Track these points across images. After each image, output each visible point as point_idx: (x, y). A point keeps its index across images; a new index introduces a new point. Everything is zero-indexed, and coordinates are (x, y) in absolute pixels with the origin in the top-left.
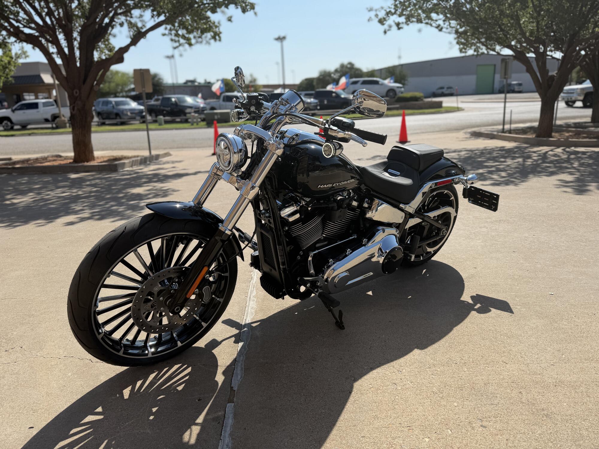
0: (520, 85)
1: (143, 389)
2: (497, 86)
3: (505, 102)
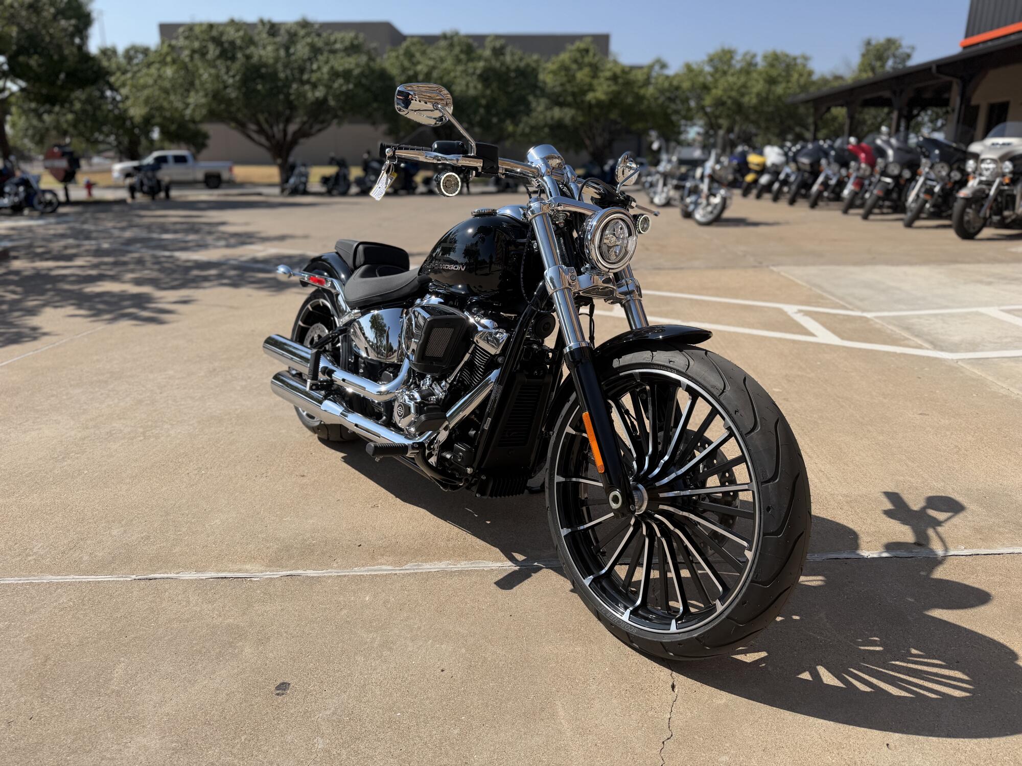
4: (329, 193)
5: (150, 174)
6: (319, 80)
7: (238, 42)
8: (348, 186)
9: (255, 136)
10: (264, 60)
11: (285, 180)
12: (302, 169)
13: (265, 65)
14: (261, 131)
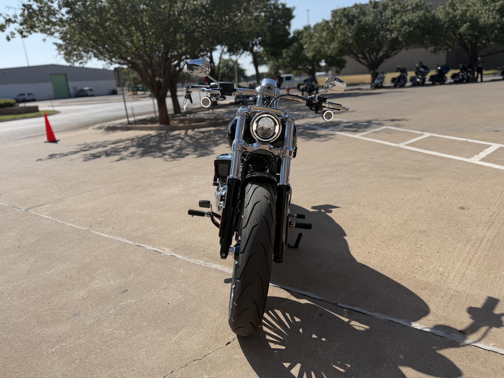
0: (91, 90)
1: (280, 337)
2: (72, 91)
3: (125, 101)
4: (395, 87)
5: (310, 83)
6: (395, 28)
7: (356, 15)
8: (406, 82)
9: (362, 60)
10: (367, 21)
11: (373, 81)
12: (382, 75)
13: (368, 25)
14: (365, 57)
